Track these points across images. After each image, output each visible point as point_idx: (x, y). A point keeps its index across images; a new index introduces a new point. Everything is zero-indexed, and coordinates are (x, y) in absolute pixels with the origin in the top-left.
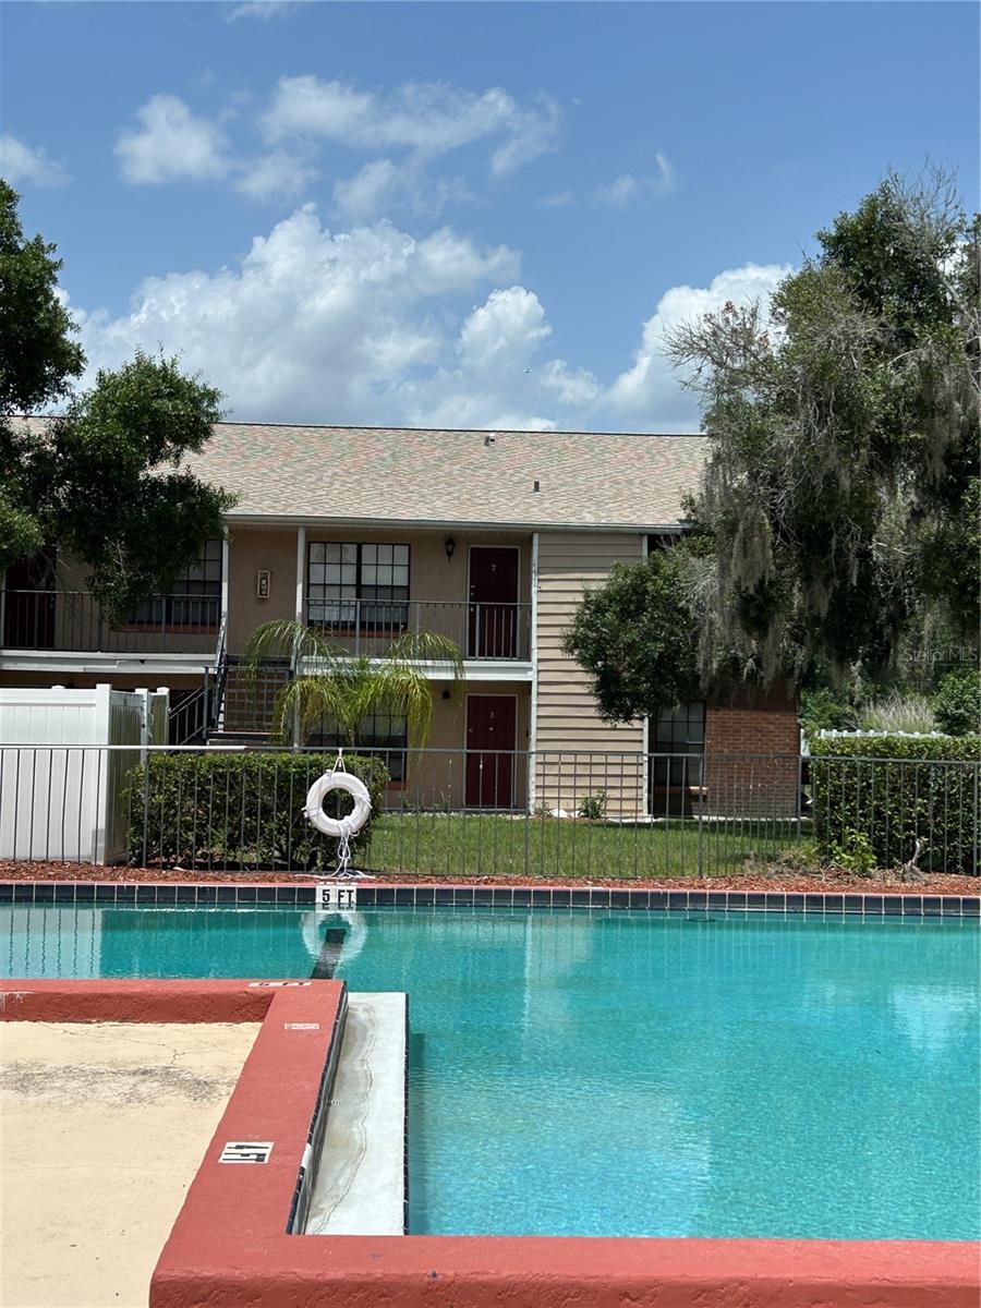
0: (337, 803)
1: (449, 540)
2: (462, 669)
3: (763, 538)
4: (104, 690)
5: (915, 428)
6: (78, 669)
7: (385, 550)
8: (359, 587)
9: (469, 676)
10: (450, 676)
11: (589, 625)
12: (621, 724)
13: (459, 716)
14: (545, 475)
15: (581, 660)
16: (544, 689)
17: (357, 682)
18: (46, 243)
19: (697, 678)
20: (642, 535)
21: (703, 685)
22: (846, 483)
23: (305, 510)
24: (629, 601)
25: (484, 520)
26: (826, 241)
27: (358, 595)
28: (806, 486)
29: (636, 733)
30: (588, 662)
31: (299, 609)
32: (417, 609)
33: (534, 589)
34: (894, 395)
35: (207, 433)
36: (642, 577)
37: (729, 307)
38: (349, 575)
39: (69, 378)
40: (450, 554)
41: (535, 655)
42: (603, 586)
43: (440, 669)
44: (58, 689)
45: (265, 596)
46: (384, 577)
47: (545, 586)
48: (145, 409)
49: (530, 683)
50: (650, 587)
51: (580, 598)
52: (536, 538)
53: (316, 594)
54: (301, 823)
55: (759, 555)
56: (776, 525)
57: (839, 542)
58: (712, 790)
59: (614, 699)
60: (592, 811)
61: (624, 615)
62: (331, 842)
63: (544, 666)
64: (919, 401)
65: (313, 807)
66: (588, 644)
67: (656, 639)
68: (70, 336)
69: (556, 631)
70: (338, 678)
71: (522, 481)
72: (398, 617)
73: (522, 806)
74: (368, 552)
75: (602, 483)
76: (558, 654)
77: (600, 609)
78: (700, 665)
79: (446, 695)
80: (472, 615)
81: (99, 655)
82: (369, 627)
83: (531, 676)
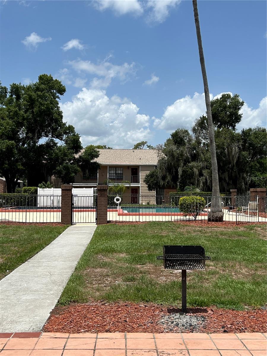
0: (118, 200)
1: (128, 167)
2: (130, 185)
3: (164, 170)
4: (93, 188)
5: (181, 157)
6: (79, 186)
7: (119, 169)
8: (116, 173)
9: (131, 186)
10: (129, 186)
11: (147, 179)
12: (151, 192)
13: (130, 191)
14: (142, 157)
15: (146, 183)
16: (141, 187)
17: (117, 187)
18: (78, 134)
19: (160, 185)
20: (154, 166)
21: (161, 186)
22: (172, 164)
23: (108, 164)
24: (151, 176)
25: (133, 164)
26: (171, 135)
27: (116, 175)
28: (168, 164)
29: (154, 193)
30: (147, 183)
31: (108, 177)
32: (124, 177)
33: (140, 173)
34: (178, 154)
35: (98, 156)
36: (153, 172)
37: (159, 145)
38: (114, 172)
39: (81, 150)
40: (128, 169)
41: (140, 183)
42: (149, 173)
43: (128, 185)
44: (84, 188)
45: (103, 175)
46: (119, 172)
47: (141, 173)
48: (91, 154)
49: (139, 186)
50: (154, 174)
51: (145, 175)
52: (140, 166)
53: (110, 175)
54: (114, 202)
55: (163, 172)
56: (165, 169)
57: (172, 170)
58: (165, 201)
59: (150, 188)
60: (148, 204)
61: (151, 177)
62: (117, 204)
63: (141, 184)
64: (181, 154)
65: (115, 200)
66: (146, 181)
67: (155, 181)
68: (81, 145)
69: (143, 179)
70: (115, 186)
71: (138, 158)
72: (121, 177)
73: (139, 203)
74: (117, 169)
75: (149, 158)
76: (143, 182)
77: (148, 177)
78: (161, 184)
79: (128, 188)
80: (132, 177)
81: (81, 184)
82: (118, 179)
83: (140, 185)
